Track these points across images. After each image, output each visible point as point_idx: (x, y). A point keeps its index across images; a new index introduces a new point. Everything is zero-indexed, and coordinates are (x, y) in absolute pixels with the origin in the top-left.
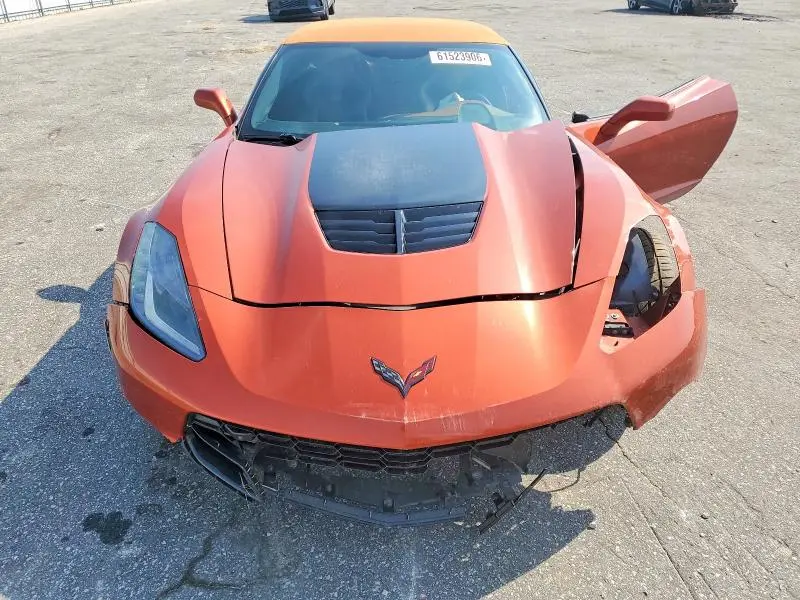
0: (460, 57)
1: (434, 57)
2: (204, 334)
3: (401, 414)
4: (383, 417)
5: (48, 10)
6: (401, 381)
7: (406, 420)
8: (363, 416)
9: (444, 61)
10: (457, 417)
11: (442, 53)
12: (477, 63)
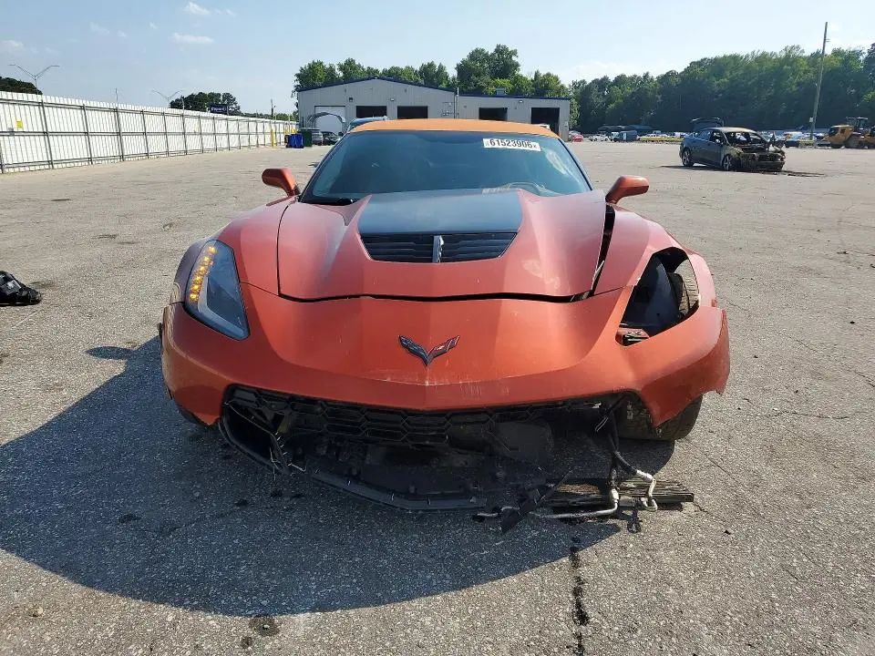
0: (511, 143)
1: (487, 143)
2: (249, 318)
3: (423, 378)
4: (407, 381)
5: (128, 156)
6: (426, 353)
7: (427, 384)
8: (388, 380)
9: (497, 146)
10: (474, 384)
11: (495, 140)
12: (527, 148)
